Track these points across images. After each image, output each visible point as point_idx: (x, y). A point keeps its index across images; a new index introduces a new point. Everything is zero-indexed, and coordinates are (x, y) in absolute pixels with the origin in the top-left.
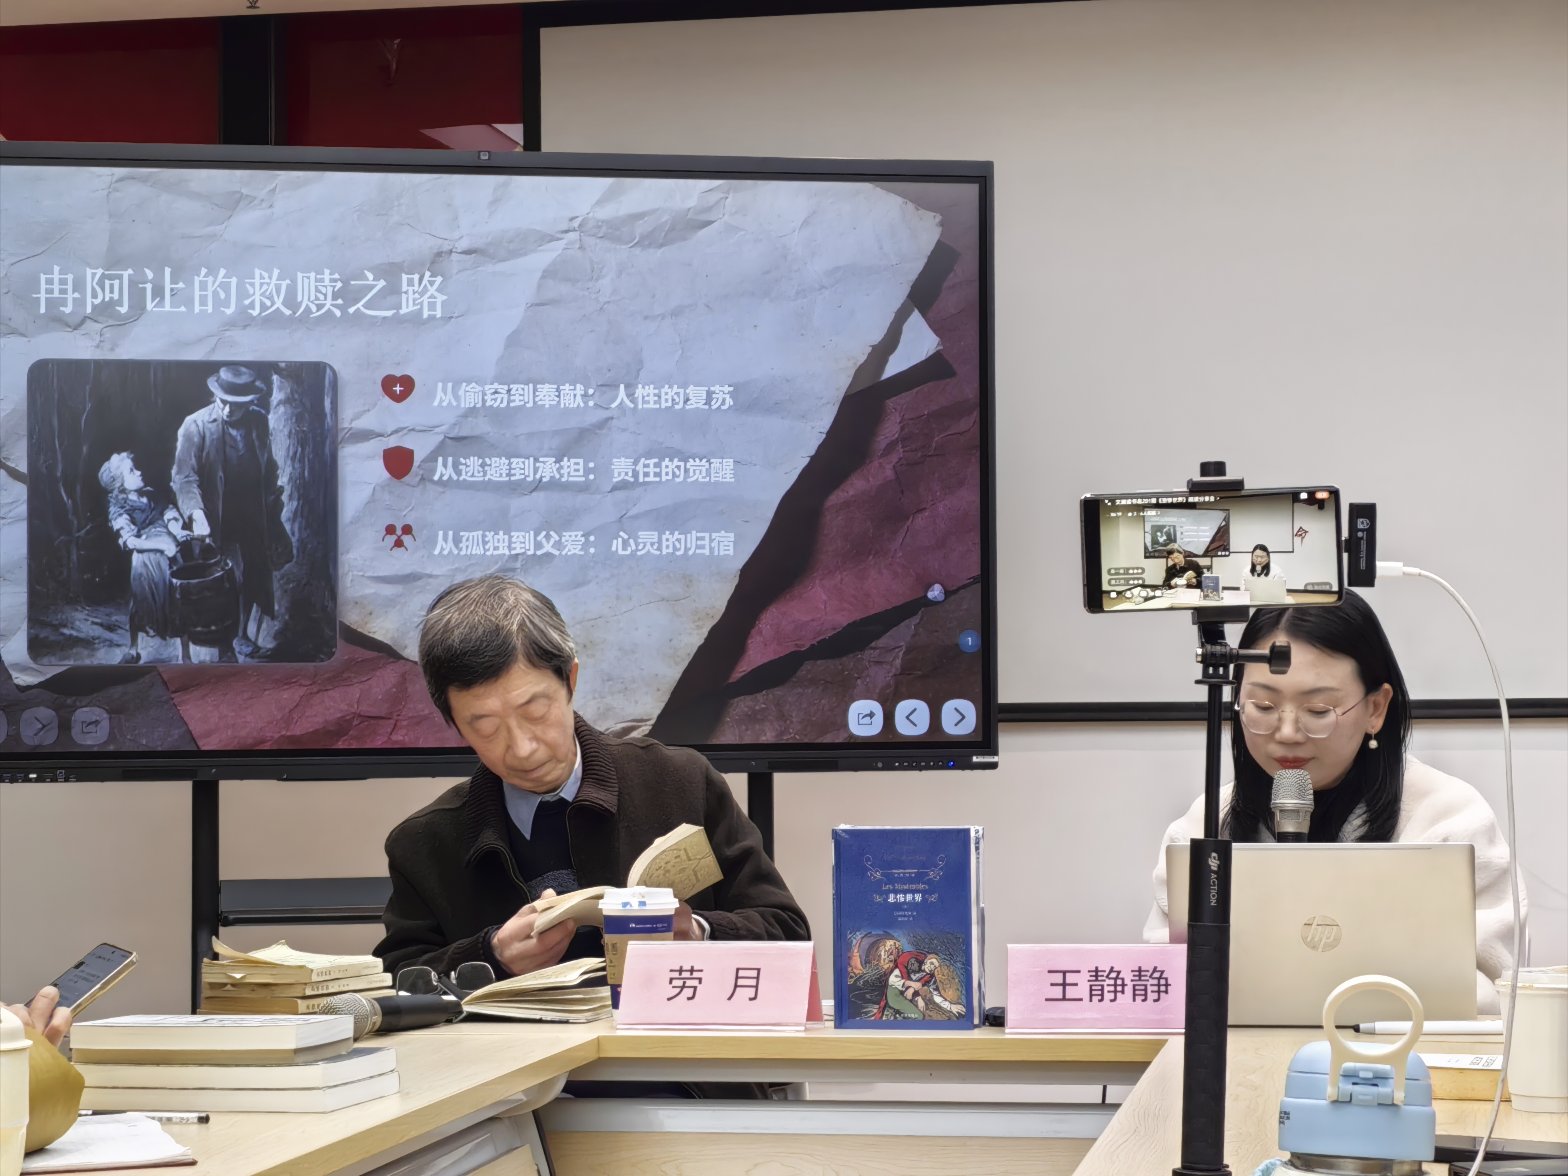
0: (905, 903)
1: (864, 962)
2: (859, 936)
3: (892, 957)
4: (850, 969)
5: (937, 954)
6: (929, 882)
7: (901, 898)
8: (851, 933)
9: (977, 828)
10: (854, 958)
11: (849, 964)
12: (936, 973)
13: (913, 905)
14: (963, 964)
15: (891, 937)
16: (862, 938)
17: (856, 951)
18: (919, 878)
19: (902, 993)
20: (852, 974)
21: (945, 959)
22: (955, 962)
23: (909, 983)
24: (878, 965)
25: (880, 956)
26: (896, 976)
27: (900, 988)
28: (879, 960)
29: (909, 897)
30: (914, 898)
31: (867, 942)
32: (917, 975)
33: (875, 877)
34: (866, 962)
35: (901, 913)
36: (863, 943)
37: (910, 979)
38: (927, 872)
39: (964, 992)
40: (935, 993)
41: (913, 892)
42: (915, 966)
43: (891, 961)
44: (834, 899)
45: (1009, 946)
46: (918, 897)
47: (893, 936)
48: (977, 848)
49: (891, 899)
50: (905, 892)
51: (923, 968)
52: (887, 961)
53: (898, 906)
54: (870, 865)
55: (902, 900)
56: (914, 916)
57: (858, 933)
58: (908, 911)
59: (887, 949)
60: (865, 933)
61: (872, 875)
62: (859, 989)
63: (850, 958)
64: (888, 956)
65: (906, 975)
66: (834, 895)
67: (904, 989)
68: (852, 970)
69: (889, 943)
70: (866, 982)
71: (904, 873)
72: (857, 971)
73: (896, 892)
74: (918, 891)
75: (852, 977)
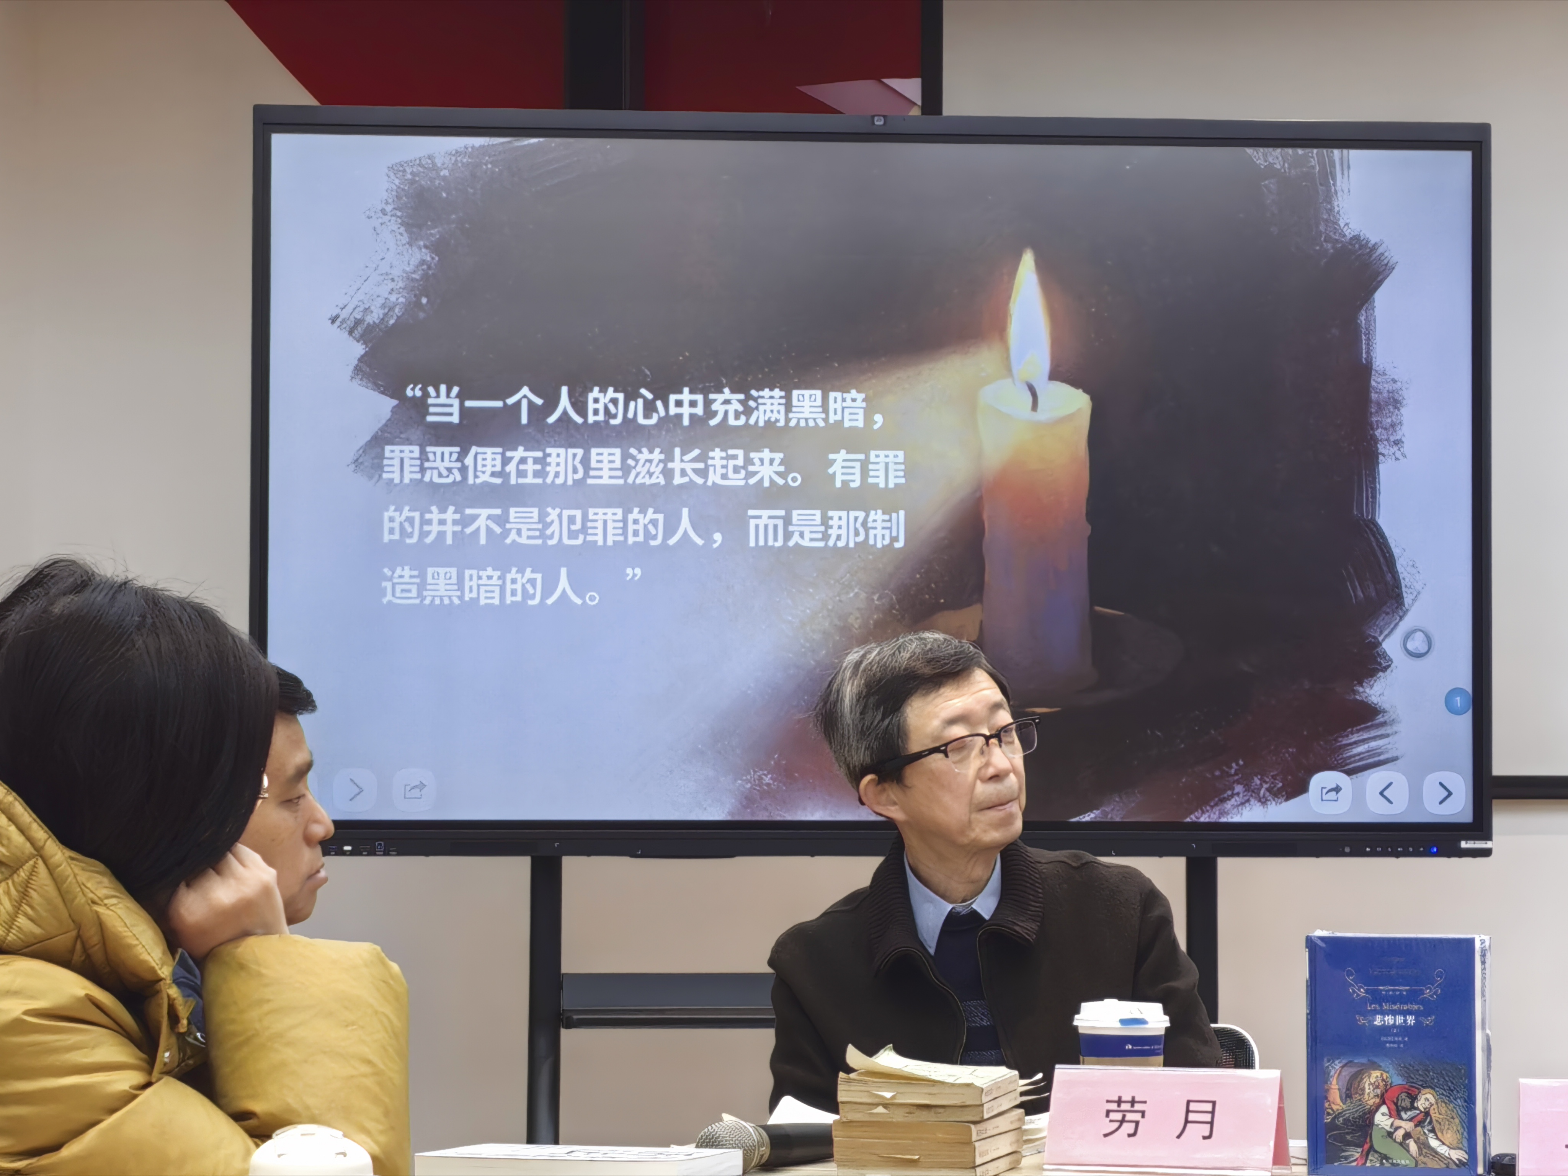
0: (1394, 1026)
1: (1344, 1098)
2: (1338, 1065)
3: (1379, 1091)
4: (1327, 1105)
5: (1432, 1088)
6: (1423, 1002)
7: (1389, 1020)
8: (1329, 1061)
9: (1483, 937)
10: (1332, 1091)
11: (1326, 1098)
12: (1432, 1112)
13: (1404, 1029)
14: (1465, 1101)
15: (1377, 1067)
16: (1342, 1067)
17: (1334, 1082)
18: (1412, 997)
19: (1390, 1134)
20: (1330, 1111)
21: (1443, 1094)
22: (1455, 1100)
23: (1398, 1123)
24: (1360, 1100)
25: (1363, 1090)
26: (1383, 1114)
27: (1388, 1128)
28: (1363, 1094)
29: (1400, 1020)
30: (1405, 1021)
31: (1347, 1072)
32: (1409, 1113)
33: (1358, 995)
34: (1347, 1095)
35: (1389, 1039)
36: (1344, 1074)
37: (1401, 1118)
38: (1422, 990)
39: (1465, 1134)
40: (1431, 1135)
41: (1405, 1013)
42: (1407, 1103)
43: (1377, 1096)
44: (1307, 1019)
45: (1522, 1081)
46: (1411, 1020)
47: (1380, 1066)
48: (1483, 963)
49: (1378, 1021)
50: (1394, 1013)
51: (1415, 1105)
52: (1372, 1095)
53: (1385, 1030)
54: (1352, 980)
55: (1391, 1022)
56: (1404, 1042)
57: (1337, 1062)
58: (1398, 1037)
59: (1373, 1080)
60: (1344, 1061)
61: (1354, 992)
62: (1337, 1128)
63: (1327, 1091)
64: (1373, 1091)
65: (1396, 1112)
66: (1308, 1014)
67: (1392, 1130)
68: (1330, 1105)
69: (1375, 1074)
70: (1346, 1121)
71: (1393, 990)
72: (1335, 1107)
73: (1383, 1013)
74: (1410, 1012)
75: (1329, 1114)
